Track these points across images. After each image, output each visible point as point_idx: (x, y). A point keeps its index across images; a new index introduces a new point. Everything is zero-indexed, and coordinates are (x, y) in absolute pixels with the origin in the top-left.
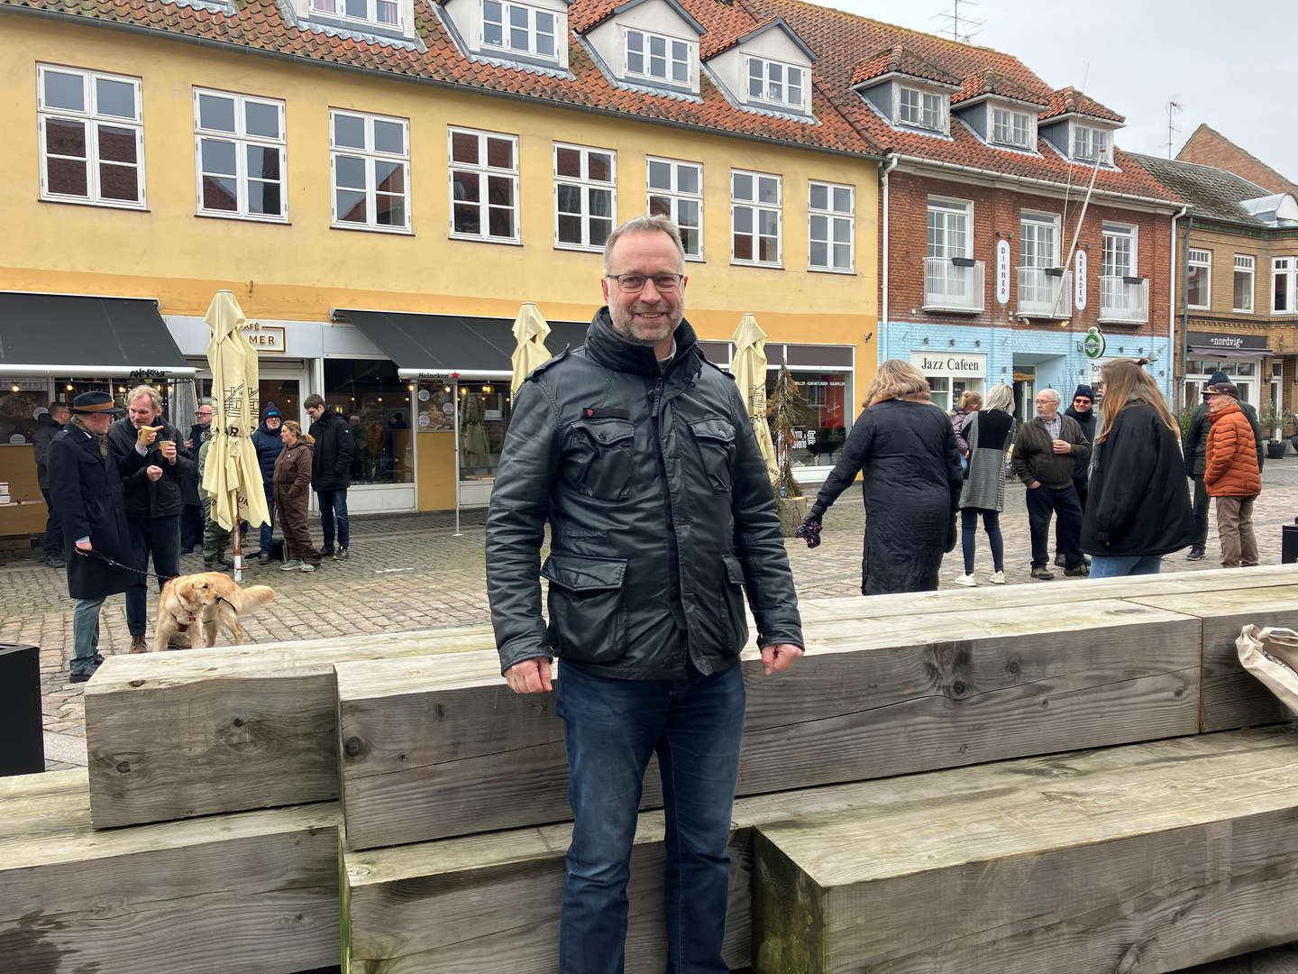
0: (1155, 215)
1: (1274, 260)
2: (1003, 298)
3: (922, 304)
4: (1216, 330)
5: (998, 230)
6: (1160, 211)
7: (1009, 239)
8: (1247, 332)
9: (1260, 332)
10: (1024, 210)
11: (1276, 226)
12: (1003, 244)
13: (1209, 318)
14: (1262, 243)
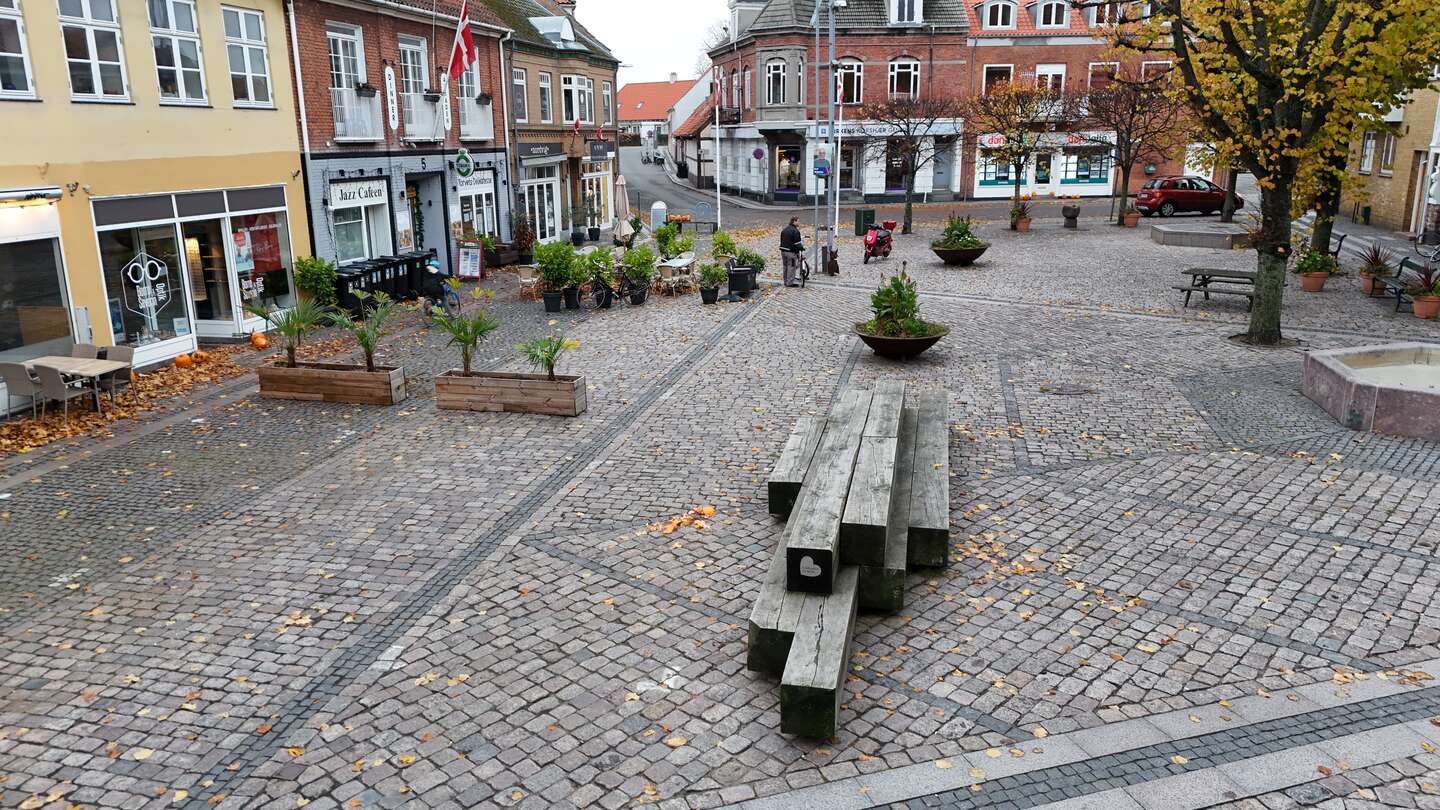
0: (488, 37)
1: (562, 77)
2: (394, 125)
3: (334, 135)
4: (533, 140)
5: (384, 57)
6: (492, 35)
7: (393, 65)
8: (551, 140)
9: (558, 140)
10: (401, 35)
11: (562, 47)
12: (389, 71)
13: (529, 131)
14: (554, 62)
